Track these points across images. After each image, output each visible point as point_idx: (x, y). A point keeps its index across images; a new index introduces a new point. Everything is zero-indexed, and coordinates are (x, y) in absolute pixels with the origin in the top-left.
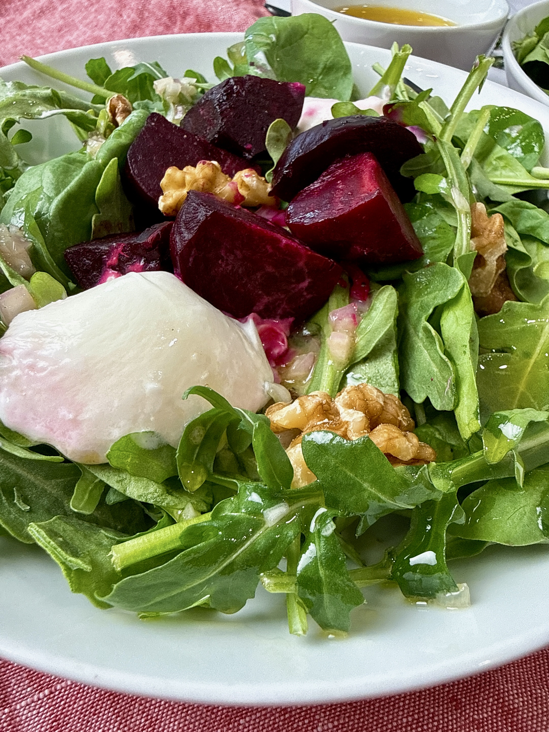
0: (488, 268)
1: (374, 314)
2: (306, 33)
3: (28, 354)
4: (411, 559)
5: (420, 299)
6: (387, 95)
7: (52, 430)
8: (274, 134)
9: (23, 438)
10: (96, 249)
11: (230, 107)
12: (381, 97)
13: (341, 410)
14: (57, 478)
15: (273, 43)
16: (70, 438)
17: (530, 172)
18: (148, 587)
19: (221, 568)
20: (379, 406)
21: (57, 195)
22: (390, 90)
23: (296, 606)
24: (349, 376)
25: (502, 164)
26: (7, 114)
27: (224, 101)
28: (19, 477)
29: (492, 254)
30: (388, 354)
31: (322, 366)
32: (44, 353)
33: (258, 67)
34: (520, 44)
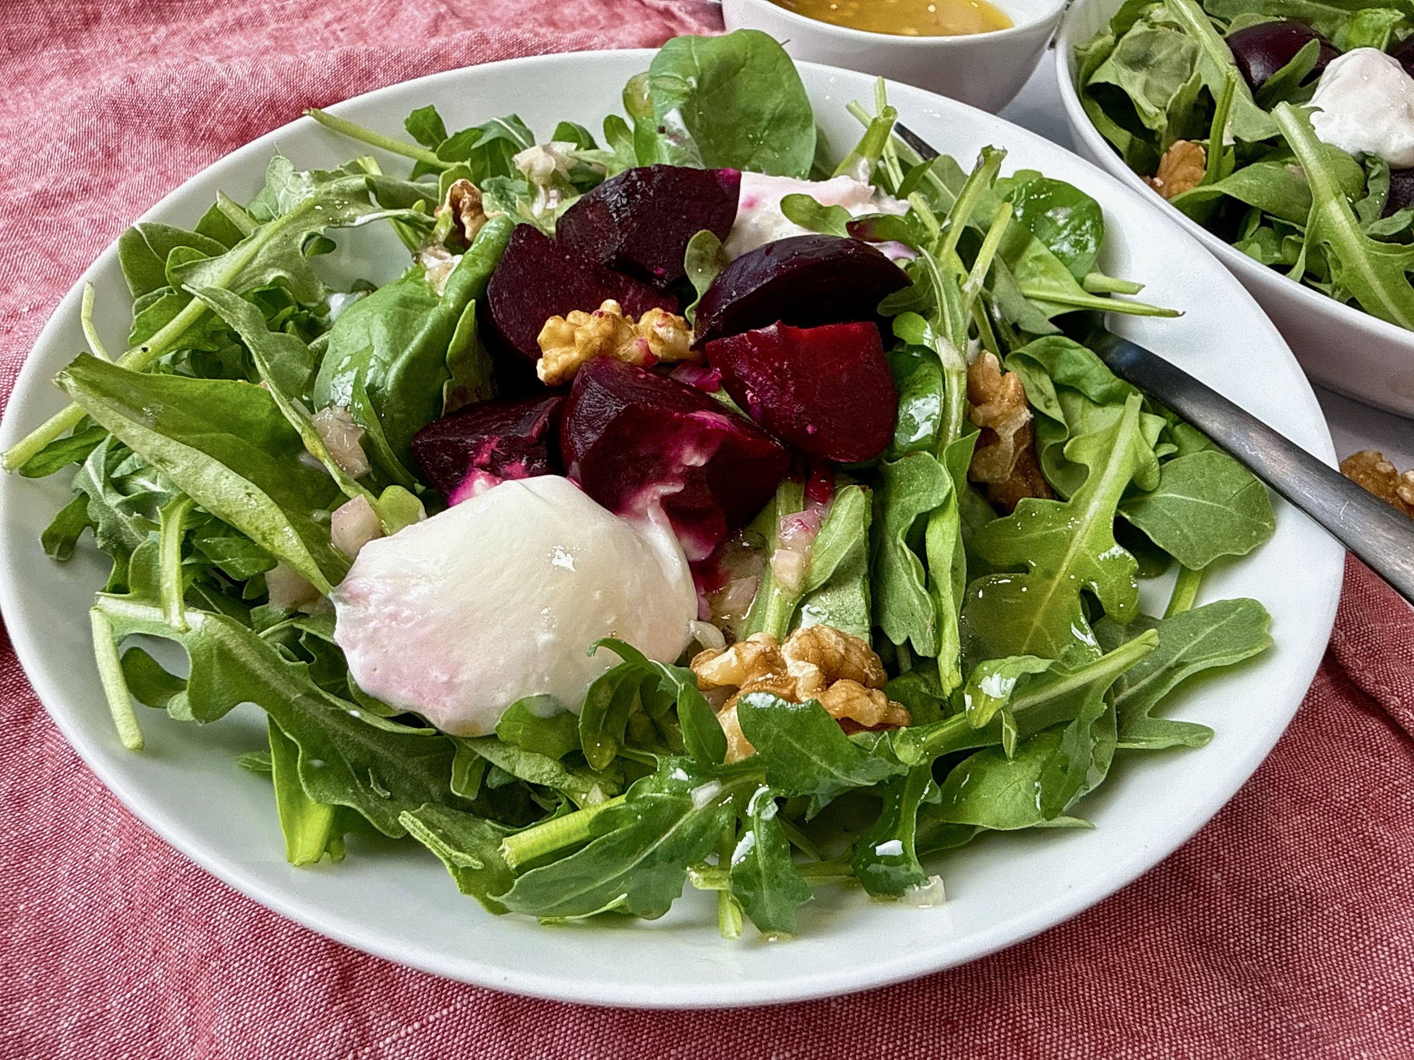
0: (1002, 446)
1: (833, 526)
2: (743, 65)
3: (389, 600)
4: (877, 848)
5: (901, 500)
6: (864, 171)
7: (421, 695)
8: (696, 252)
9: (385, 705)
10: (459, 441)
11: (633, 215)
12: (855, 176)
13: (789, 661)
14: (420, 755)
15: (692, 90)
16: (444, 705)
17: (1081, 282)
18: (555, 882)
19: (641, 859)
20: (838, 656)
21: (395, 358)
22: (870, 165)
23: (728, 905)
24: (804, 609)
25: (1042, 267)
26: (307, 225)
27: (623, 206)
28: (373, 756)
29: (1006, 427)
30: (856, 579)
31: (767, 595)
32: (408, 598)
33: (672, 136)
34: (1086, 50)
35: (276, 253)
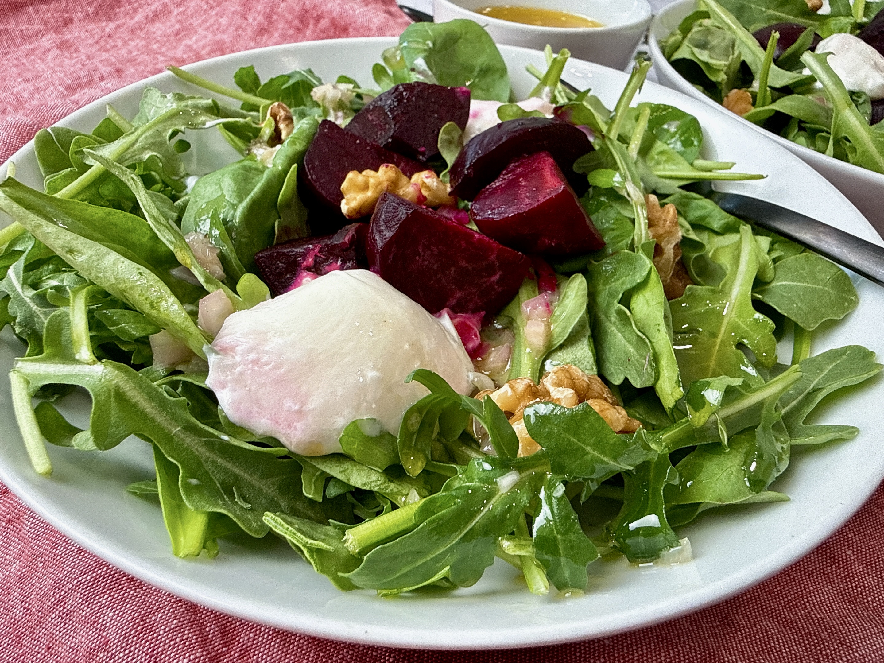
0: (665, 256)
1: (567, 301)
2: (460, 38)
3: (251, 350)
4: (630, 525)
5: (608, 287)
6: (547, 96)
7: (277, 422)
8: (445, 137)
9: (248, 432)
10: (290, 252)
11: (402, 112)
12: (542, 99)
13: (551, 389)
14: (272, 477)
15: (430, 48)
16: (295, 429)
17: (692, 165)
18: (396, 557)
19: (463, 534)
20: (585, 384)
21: (240, 201)
22: (551, 90)
23: (534, 567)
24: (548, 363)
25: (664, 158)
26: (172, 125)
27: (395, 106)
28: (237, 478)
29: (668, 242)
30: (583, 339)
31: (520, 356)
32: (267, 348)
33: (420, 73)
34: (666, 42)
35: (151, 140)
